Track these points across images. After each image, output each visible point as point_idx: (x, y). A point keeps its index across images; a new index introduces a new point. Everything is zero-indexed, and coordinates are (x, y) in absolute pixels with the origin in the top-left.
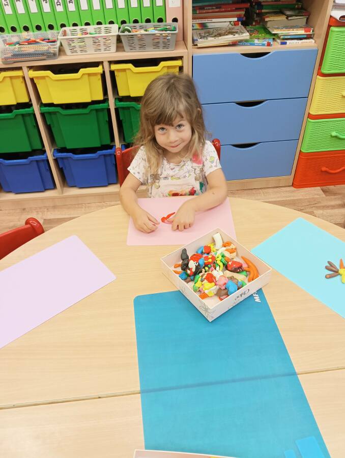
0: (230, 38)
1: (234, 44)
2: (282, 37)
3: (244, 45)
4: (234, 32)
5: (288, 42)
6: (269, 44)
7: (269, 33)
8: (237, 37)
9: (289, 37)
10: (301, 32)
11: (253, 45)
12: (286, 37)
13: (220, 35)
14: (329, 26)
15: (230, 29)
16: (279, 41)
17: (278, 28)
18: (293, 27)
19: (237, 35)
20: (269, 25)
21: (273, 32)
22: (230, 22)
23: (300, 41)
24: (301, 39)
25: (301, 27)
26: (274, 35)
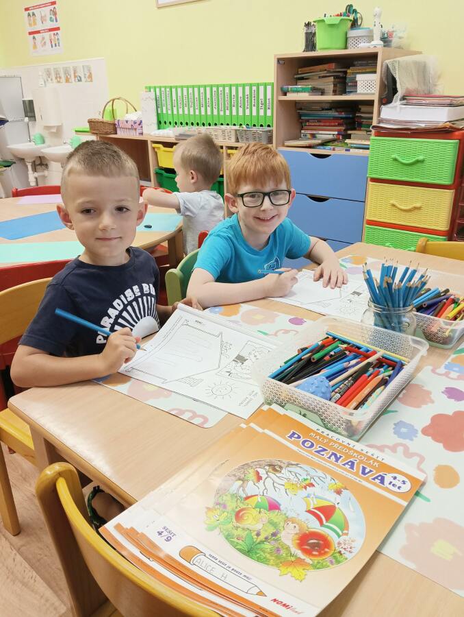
5: (352, 150)
6: (334, 150)
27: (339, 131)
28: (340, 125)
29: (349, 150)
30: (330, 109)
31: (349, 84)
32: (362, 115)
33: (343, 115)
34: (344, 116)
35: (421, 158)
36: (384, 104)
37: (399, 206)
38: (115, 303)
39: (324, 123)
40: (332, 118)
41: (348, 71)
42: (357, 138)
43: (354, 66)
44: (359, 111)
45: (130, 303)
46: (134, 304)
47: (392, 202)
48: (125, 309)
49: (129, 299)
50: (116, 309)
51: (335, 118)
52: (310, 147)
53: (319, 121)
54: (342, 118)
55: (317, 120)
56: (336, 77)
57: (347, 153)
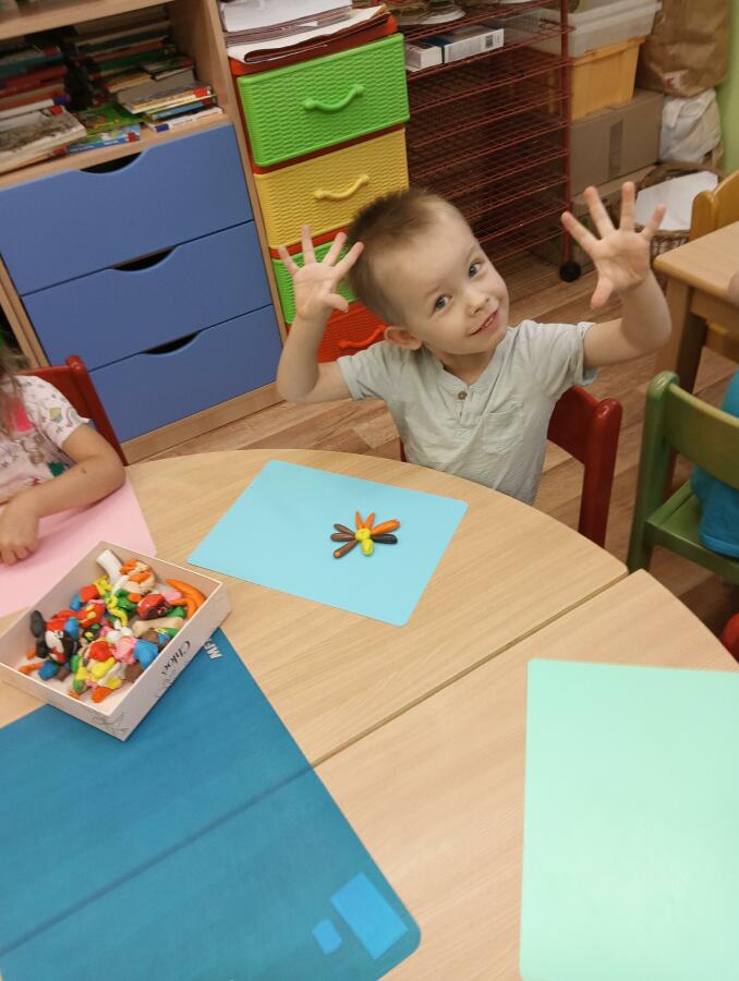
0: (47, 144)
1: (60, 154)
2: (154, 117)
3: (83, 151)
4: (53, 130)
6: (133, 138)
7: (129, 115)
8: (61, 139)
9: (169, 113)
10: (191, 98)
11: (102, 145)
12: (162, 115)
13: (24, 142)
14: (235, 77)
15: (44, 124)
16: (152, 126)
17: (141, 102)
18: (171, 93)
19: (59, 135)
20: (122, 99)
21: (134, 112)
22: (41, 110)
23: (194, 117)
24: (194, 111)
25: (187, 89)
26: (140, 115)
27: (55, 96)
29: (166, 128)
32: (93, 41)
35: (358, 88)
47: (319, 193)
57: (166, 135)
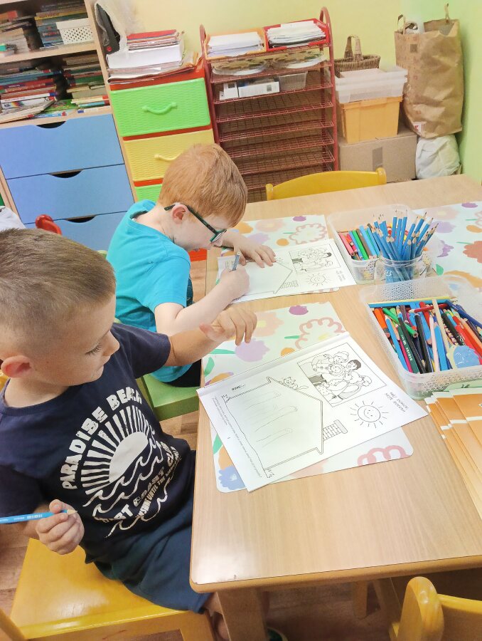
2: (80, 106)
5: (85, 110)
6: (64, 114)
9: (87, 105)
11: (51, 116)
16: (76, 110)
17: (79, 98)
20: (73, 96)
22: (45, 98)
23: (98, 109)
24: (99, 106)
26: (74, 104)
27: (51, 92)
28: (48, 85)
29: (82, 112)
30: (33, 68)
31: (44, 34)
32: (72, 69)
33: (50, 72)
34: (52, 73)
35: (174, 104)
36: (110, 53)
37: (165, 159)
38: (72, 448)
39: (30, 86)
40: (36, 79)
41: (36, 18)
42: (81, 96)
43: (40, 11)
44: (65, 64)
45: (95, 436)
46: (102, 434)
47: (157, 156)
48: (89, 446)
49: (91, 432)
50: (76, 454)
51: (41, 78)
52: (30, 118)
53: (22, 84)
54: (50, 77)
55: (18, 84)
56: (24, 28)
57: (81, 115)
